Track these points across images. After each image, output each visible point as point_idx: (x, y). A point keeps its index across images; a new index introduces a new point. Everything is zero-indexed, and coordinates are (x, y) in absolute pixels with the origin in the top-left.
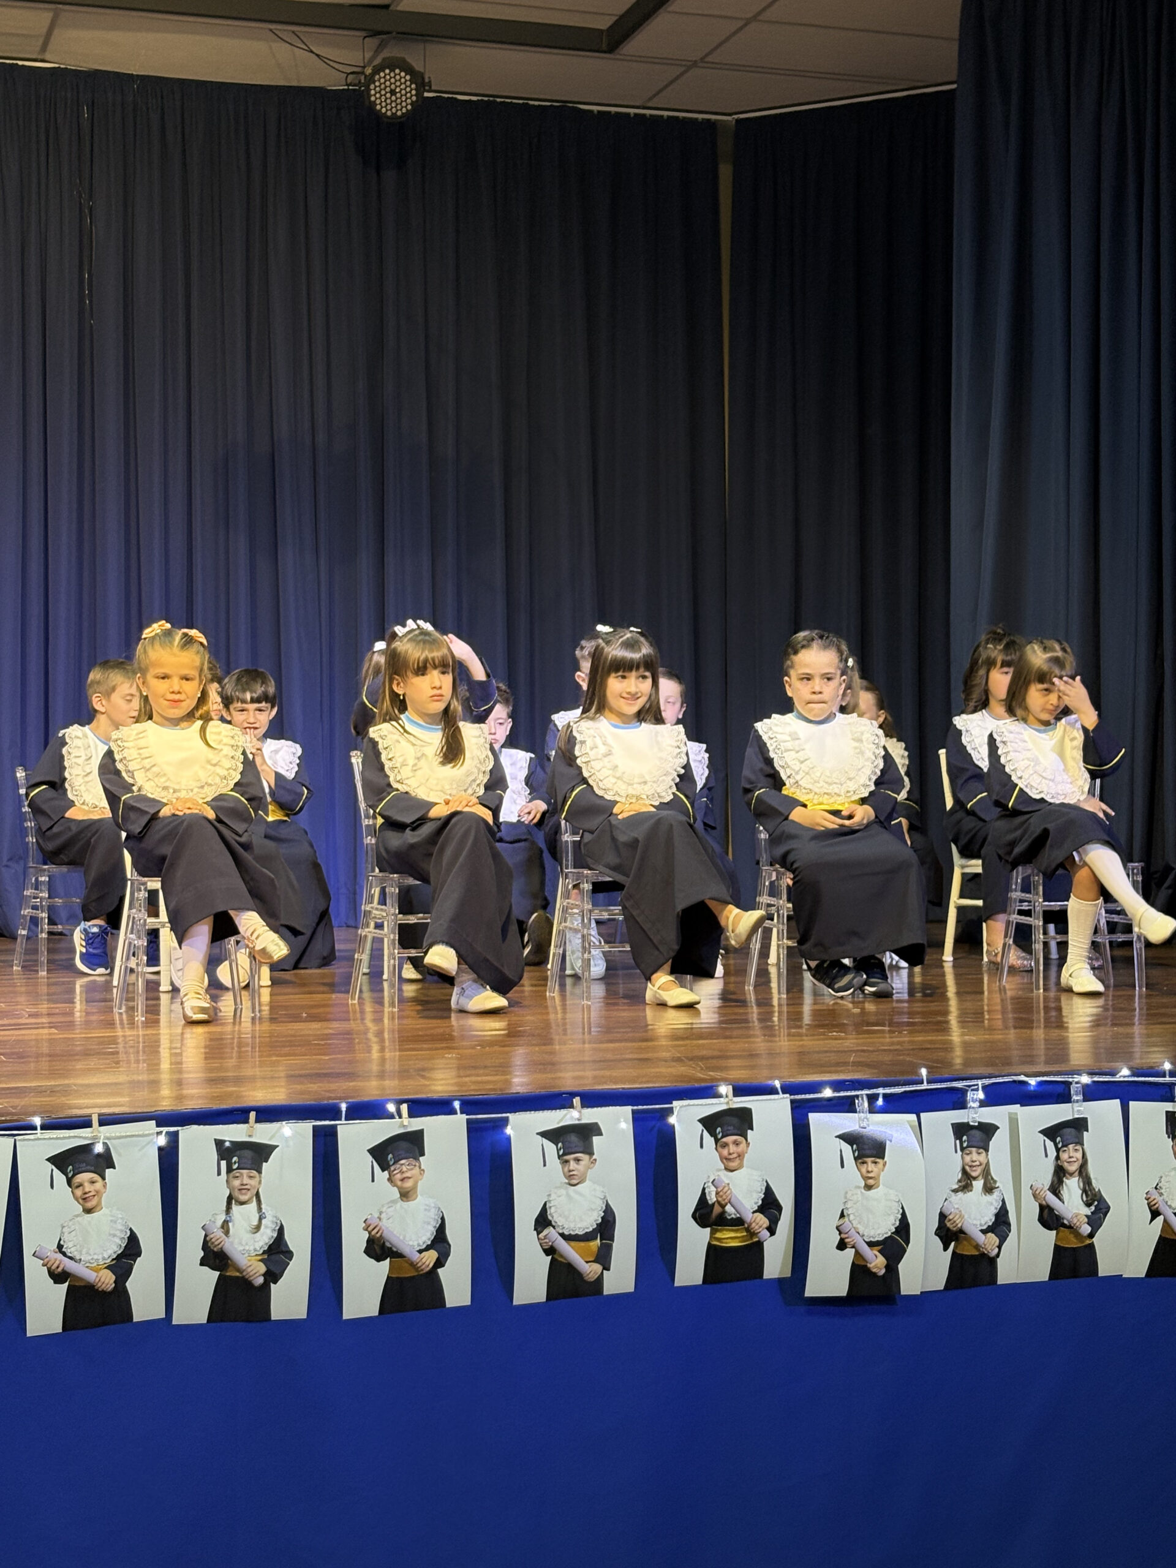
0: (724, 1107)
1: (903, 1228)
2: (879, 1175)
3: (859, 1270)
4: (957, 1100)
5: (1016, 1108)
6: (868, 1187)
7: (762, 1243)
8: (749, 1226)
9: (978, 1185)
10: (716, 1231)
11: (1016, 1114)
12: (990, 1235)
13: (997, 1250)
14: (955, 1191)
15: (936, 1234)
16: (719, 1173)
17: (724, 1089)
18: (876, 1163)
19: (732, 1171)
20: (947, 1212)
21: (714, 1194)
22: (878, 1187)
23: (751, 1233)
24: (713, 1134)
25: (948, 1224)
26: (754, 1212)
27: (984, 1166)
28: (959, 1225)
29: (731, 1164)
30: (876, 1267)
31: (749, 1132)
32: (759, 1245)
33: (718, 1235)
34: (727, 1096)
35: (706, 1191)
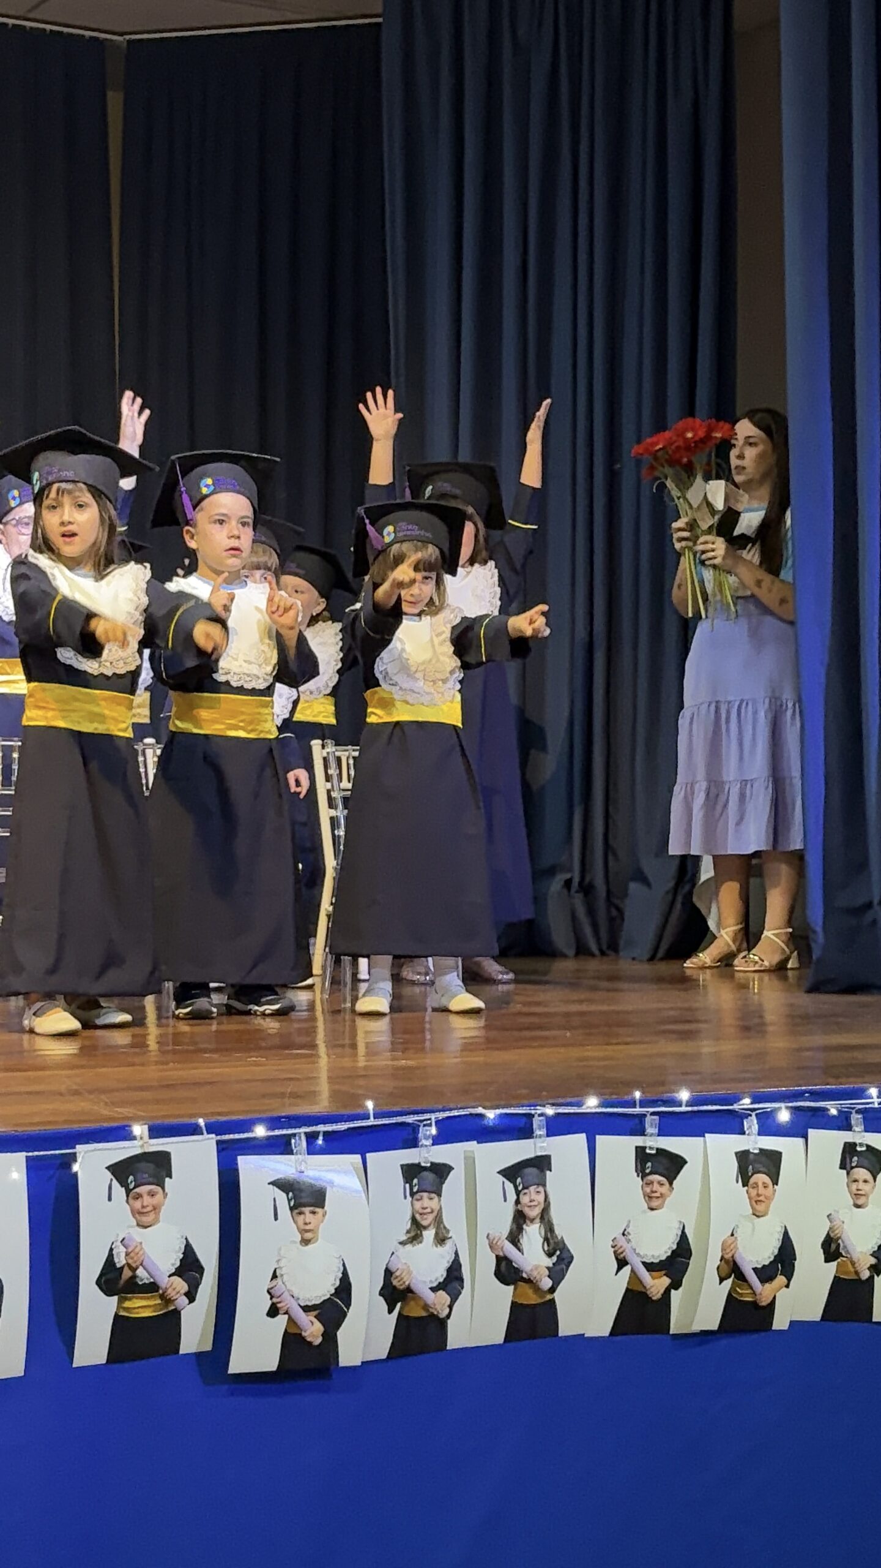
0: (138, 1151)
1: (344, 1289)
2: (318, 1227)
3: (292, 1340)
4: (408, 1138)
5: (472, 1145)
6: (305, 1242)
7: (180, 1312)
8: (164, 1293)
9: (429, 1235)
10: (126, 1299)
11: (473, 1152)
12: (441, 1293)
13: (447, 1310)
14: (401, 1243)
15: (380, 1294)
16: (131, 1230)
17: (138, 1129)
18: (314, 1213)
19: (146, 1227)
20: (393, 1268)
21: (123, 1255)
22: (317, 1240)
23: (166, 1300)
24: (123, 1183)
25: (395, 1282)
26: (170, 1276)
27: (435, 1213)
28: (407, 1283)
29: (144, 1218)
30: (312, 1335)
31: (167, 1179)
32: (176, 1314)
33: (127, 1304)
34: (141, 1138)
35: (114, 1252)
